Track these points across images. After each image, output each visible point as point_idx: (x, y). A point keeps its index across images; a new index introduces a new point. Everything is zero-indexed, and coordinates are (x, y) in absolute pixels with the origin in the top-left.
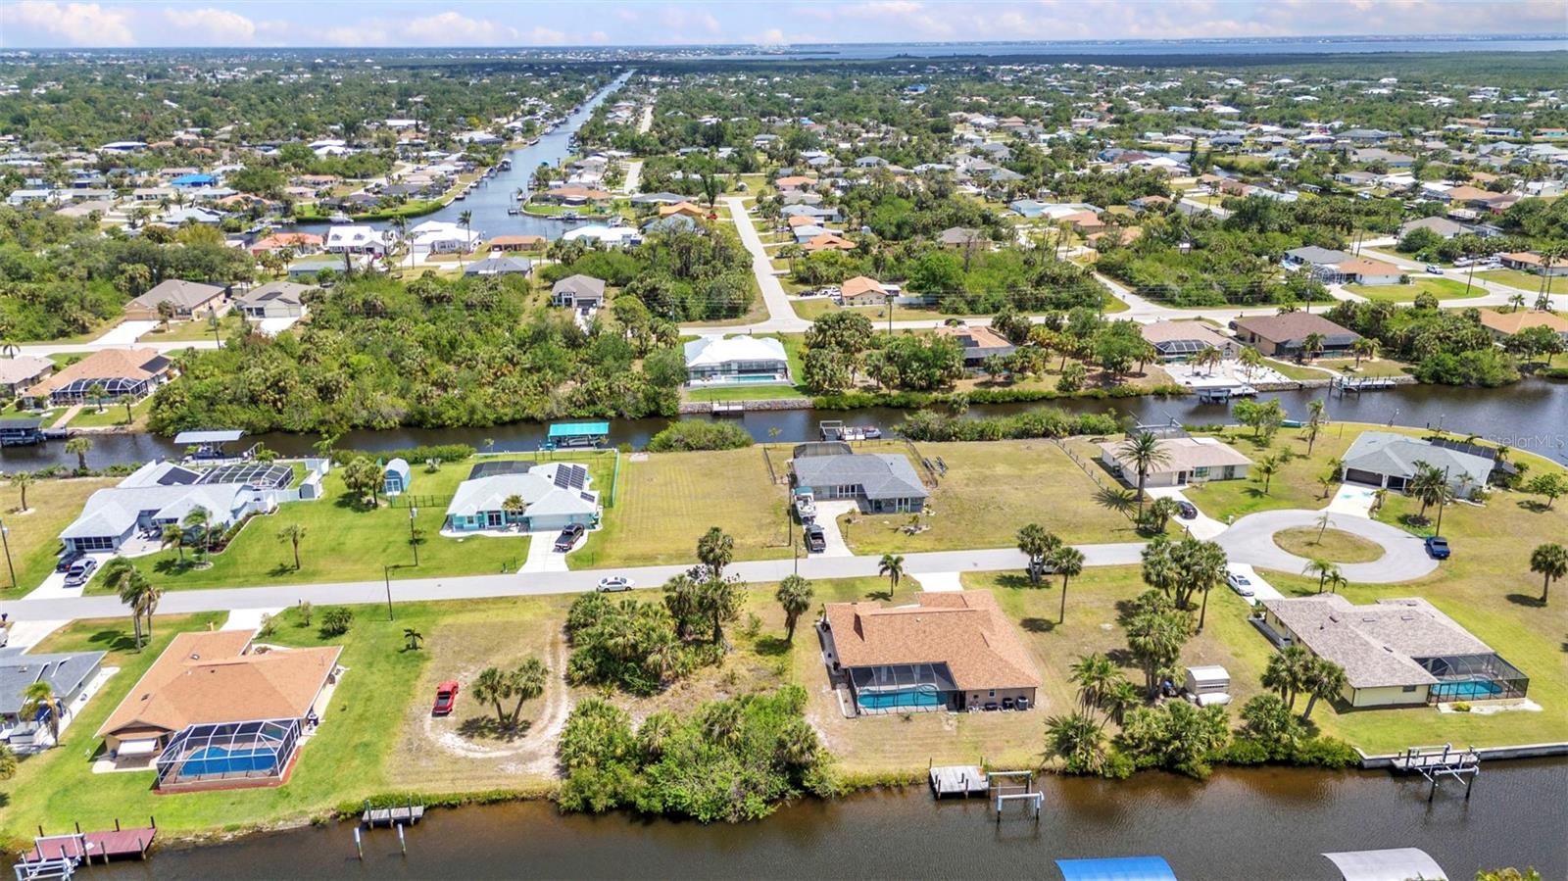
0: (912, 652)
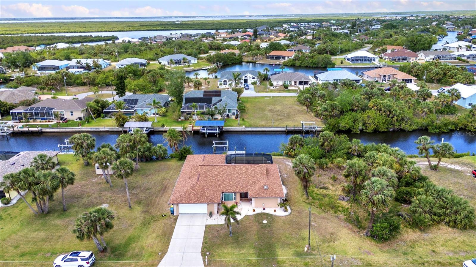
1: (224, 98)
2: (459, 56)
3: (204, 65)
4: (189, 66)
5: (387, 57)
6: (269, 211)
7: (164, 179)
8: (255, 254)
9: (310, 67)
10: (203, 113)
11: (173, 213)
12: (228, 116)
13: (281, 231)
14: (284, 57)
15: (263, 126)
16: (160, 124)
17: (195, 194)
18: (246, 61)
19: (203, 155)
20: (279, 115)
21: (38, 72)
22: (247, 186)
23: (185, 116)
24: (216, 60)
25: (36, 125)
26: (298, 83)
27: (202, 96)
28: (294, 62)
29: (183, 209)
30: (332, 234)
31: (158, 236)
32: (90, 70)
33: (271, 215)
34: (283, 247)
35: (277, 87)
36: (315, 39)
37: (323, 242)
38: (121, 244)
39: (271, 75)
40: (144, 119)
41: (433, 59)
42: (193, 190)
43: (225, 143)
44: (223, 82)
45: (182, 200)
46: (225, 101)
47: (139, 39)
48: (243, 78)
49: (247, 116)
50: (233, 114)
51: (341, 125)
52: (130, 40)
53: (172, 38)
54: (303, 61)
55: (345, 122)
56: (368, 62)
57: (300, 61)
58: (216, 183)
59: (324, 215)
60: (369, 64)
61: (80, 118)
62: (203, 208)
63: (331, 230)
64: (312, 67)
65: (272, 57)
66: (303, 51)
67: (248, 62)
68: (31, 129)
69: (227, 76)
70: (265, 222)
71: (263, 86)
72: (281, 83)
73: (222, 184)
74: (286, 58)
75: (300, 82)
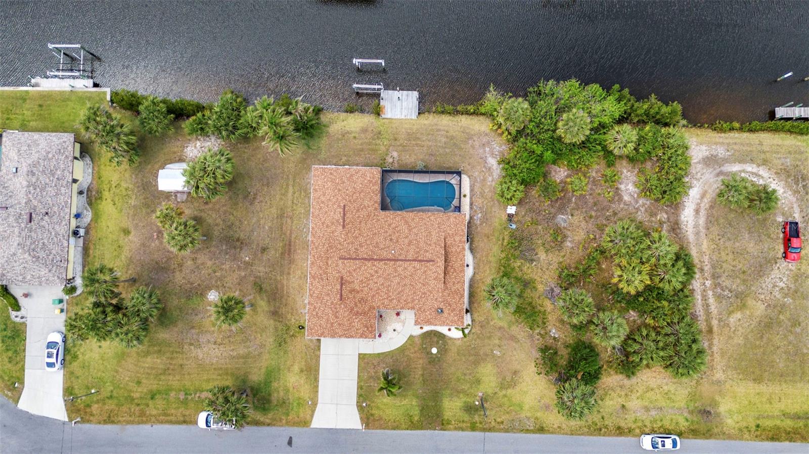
0: (406, 222)
8: (419, 406)
13: (453, 369)
17: (340, 324)
22: (413, 301)
30: (515, 373)
31: (302, 371)
33: (444, 337)
34: (451, 395)
37: (501, 388)
38: (261, 381)
42: (337, 317)
45: (324, 332)
58: (368, 294)
59: (514, 329)
63: (516, 366)
70: (434, 350)
73: (377, 296)
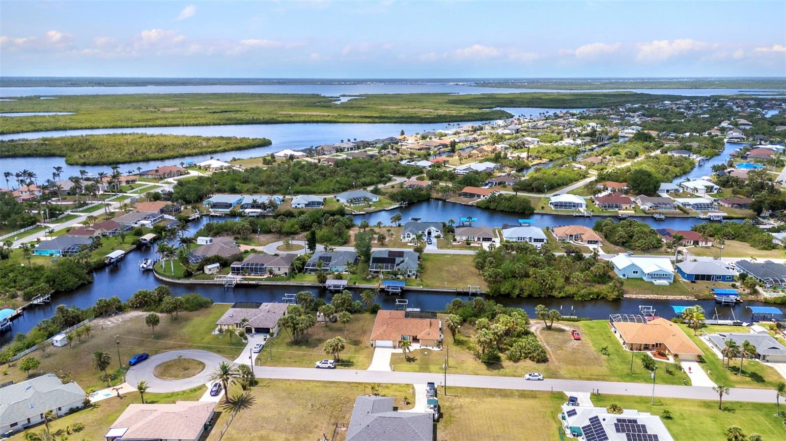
1: (406, 259)
2: (683, 204)
3: (387, 203)
4: (370, 206)
5: (597, 203)
6: (430, 348)
7: (363, 326)
9: (506, 211)
10: (388, 273)
11: (372, 346)
12: (409, 276)
13: (434, 358)
14: (479, 196)
15: (437, 287)
16: (353, 281)
17: (385, 335)
18: (434, 197)
19: (389, 311)
20: (454, 277)
21: (210, 210)
22: (417, 332)
23: (372, 275)
24: (400, 197)
25: (253, 278)
26: (481, 239)
27: (387, 256)
28: (489, 204)
29: (379, 343)
32: (265, 210)
33: (430, 350)
35: (460, 243)
36: (530, 159)
39: (457, 227)
40: (339, 277)
41: (651, 207)
42: (384, 332)
43: (405, 302)
44: (406, 236)
45: (378, 338)
46: (407, 263)
47: (302, 151)
48: (427, 230)
49: (426, 276)
50: (414, 274)
51: (502, 290)
52: (293, 153)
53: (344, 148)
54: (499, 203)
55: (505, 288)
56: (573, 209)
57: (496, 204)
58: (398, 330)
59: (462, 352)
60: (573, 212)
61: (286, 274)
62: (390, 343)
63: (463, 359)
64: (508, 212)
65: (465, 195)
66: (507, 184)
67: (437, 199)
68: (250, 282)
69: (410, 229)
70: (426, 353)
71: (446, 241)
72: (464, 238)
73: (402, 330)
74: (482, 197)
75: (483, 238)
